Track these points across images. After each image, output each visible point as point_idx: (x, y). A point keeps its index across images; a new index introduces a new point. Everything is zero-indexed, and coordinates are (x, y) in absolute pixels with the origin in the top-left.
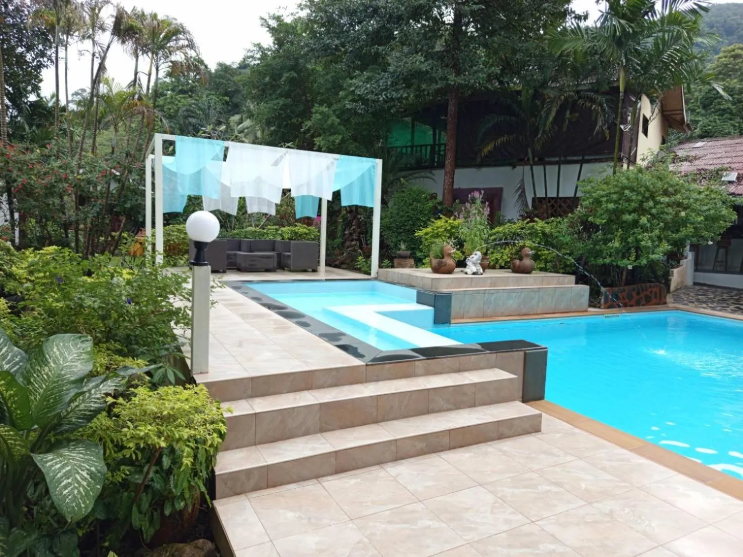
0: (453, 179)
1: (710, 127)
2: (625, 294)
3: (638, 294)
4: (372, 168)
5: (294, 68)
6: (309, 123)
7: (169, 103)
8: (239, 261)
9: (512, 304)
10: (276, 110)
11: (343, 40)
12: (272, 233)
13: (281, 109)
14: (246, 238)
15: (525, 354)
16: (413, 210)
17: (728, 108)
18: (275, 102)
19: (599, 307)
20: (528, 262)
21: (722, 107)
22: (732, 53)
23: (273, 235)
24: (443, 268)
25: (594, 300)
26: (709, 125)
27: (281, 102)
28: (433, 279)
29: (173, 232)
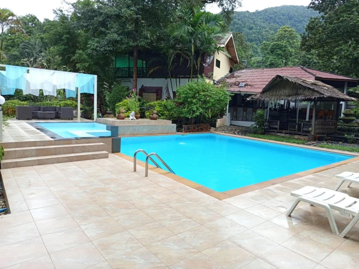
0: (137, 83)
1: (273, 61)
2: (192, 127)
3: (198, 127)
4: (92, 79)
5: (68, 33)
6: (74, 58)
7: (18, 38)
8: (39, 115)
9: (145, 130)
10: (60, 51)
11: (88, 23)
12: (55, 103)
13: (63, 50)
14: (44, 106)
15: (112, 139)
16: (119, 95)
17: (280, 53)
18: (61, 47)
19: (182, 132)
20: (155, 116)
21: (278, 53)
22: (284, 29)
23: (56, 105)
24: (120, 117)
25: (179, 129)
26: (273, 60)
27: (63, 47)
28: (112, 121)
29: (9, 103)
